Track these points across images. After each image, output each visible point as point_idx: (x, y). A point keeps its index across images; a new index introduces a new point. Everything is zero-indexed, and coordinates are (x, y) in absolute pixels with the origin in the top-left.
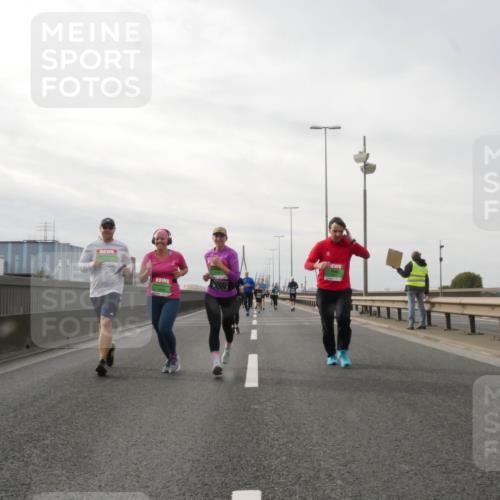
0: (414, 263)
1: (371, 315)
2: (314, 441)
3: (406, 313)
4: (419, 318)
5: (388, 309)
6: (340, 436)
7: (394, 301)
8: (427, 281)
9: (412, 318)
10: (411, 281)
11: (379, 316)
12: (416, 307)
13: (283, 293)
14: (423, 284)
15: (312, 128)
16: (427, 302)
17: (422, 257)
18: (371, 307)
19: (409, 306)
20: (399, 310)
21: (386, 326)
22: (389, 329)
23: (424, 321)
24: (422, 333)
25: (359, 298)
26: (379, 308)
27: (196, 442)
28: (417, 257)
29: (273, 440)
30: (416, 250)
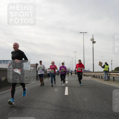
0: (105, 65)
1: (95, 77)
2: (82, 108)
3: (104, 77)
4: (107, 78)
5: (99, 76)
6: (88, 107)
7: (100, 74)
8: (109, 69)
9: (105, 78)
10: (104, 69)
11: (97, 78)
12: (106, 75)
13: (74, 72)
14: (108, 70)
15: (80, 33)
16: (109, 74)
17: (107, 63)
18: (95, 75)
19: (104, 75)
20: (102, 76)
21: (99, 80)
22: (99, 81)
23: (108, 79)
24: (107, 82)
25: (92, 73)
26: (97, 76)
27: (53, 108)
28: (106, 63)
29: (72, 108)
30: (106, 62)
